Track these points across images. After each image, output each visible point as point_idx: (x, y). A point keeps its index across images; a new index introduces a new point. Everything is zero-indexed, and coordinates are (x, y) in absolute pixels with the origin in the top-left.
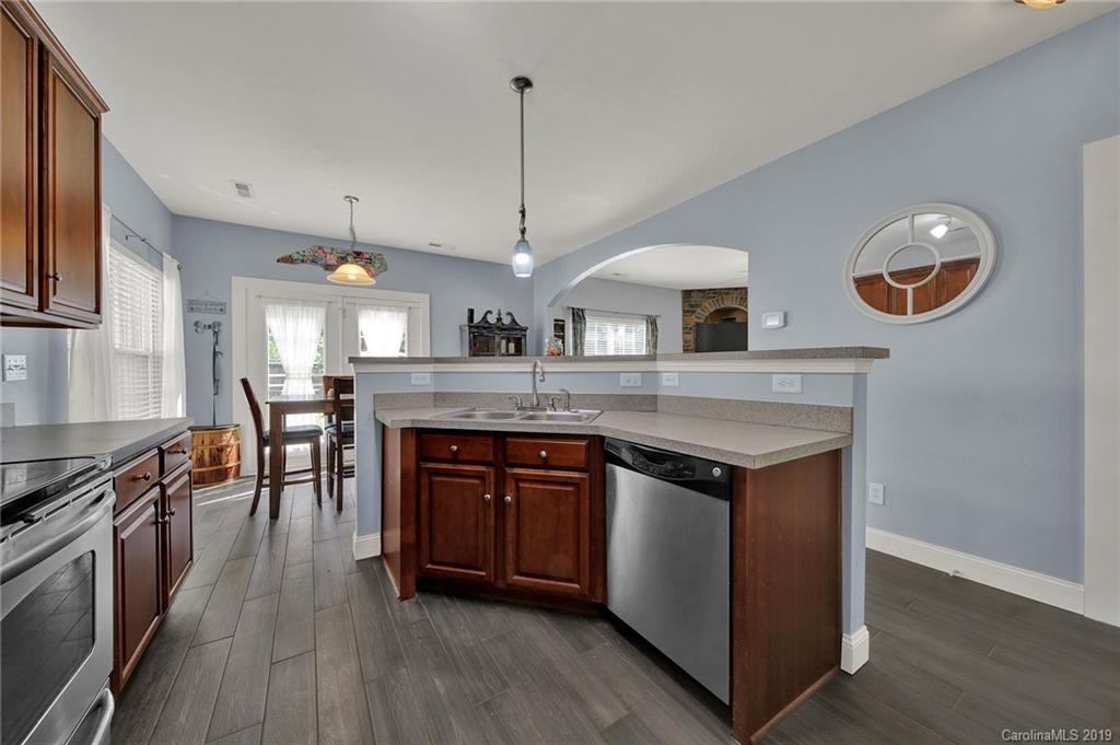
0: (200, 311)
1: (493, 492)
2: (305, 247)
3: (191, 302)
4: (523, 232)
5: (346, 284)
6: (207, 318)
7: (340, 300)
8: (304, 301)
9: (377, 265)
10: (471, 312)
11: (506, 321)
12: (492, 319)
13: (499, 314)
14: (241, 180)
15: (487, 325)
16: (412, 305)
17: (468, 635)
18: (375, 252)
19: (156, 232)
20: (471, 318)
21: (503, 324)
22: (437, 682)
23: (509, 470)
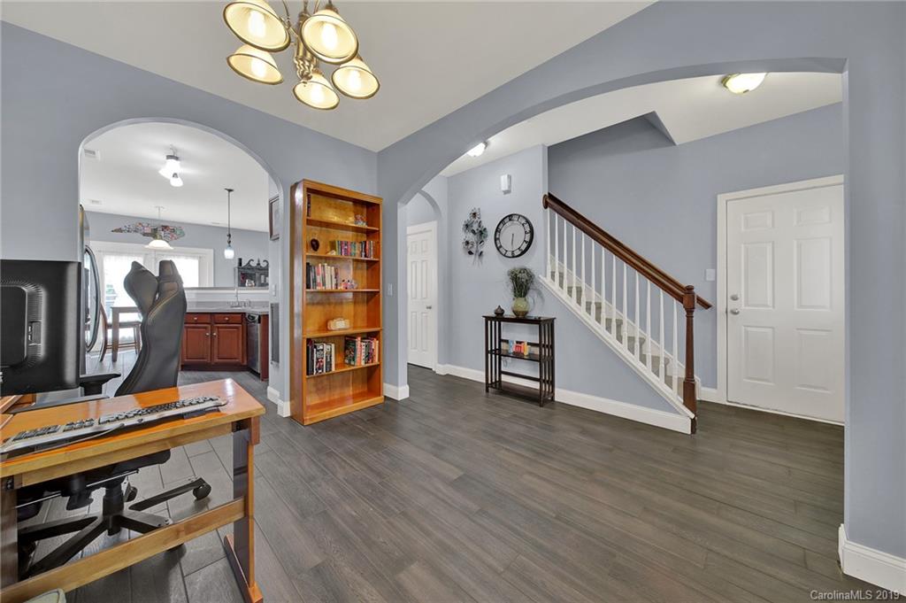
1: (210, 333)
2: (130, 223)
9: (178, 233)
10: (240, 260)
12: (253, 264)
13: (258, 261)
15: (250, 268)
16: (201, 256)
18: (177, 226)
20: (240, 264)
21: (261, 267)
23: (215, 325)
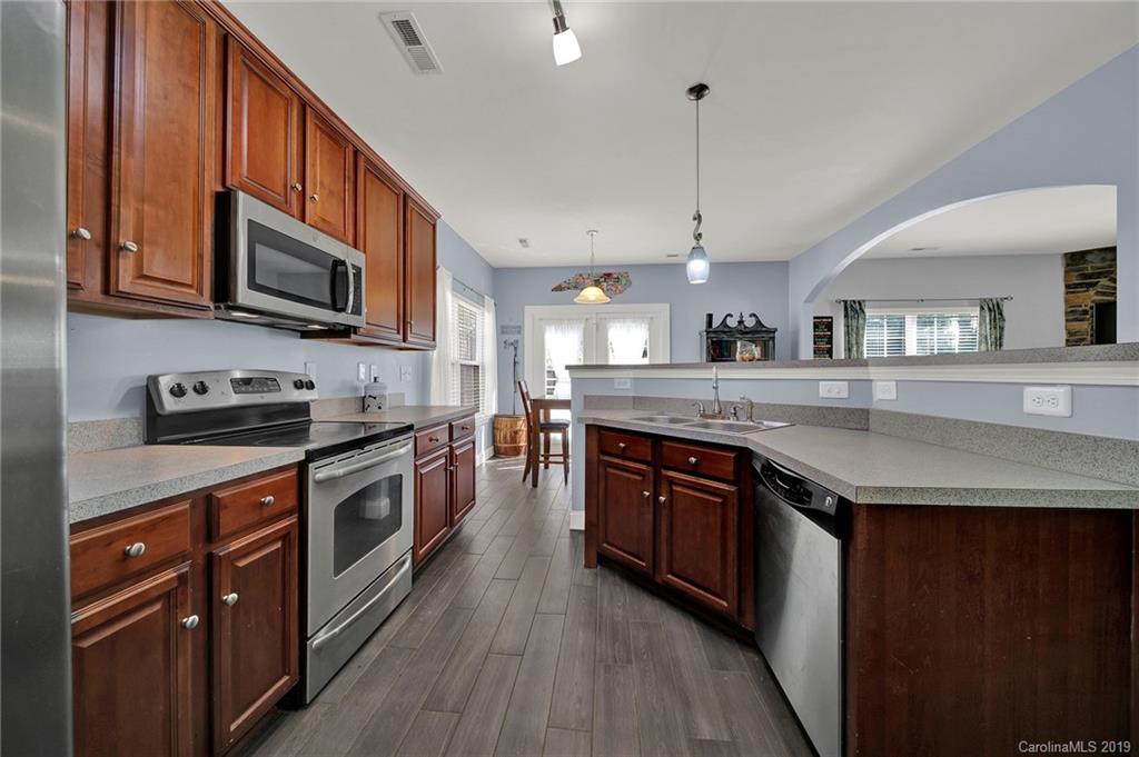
0: (507, 333)
1: (651, 489)
2: (570, 276)
3: (503, 327)
4: (698, 237)
5: (588, 304)
6: (511, 338)
7: (594, 316)
8: (569, 320)
9: (623, 282)
10: (710, 317)
11: (750, 323)
12: (732, 323)
13: (741, 316)
14: (523, 237)
15: (726, 330)
16: (654, 315)
17: (620, 611)
18: (622, 271)
19: (481, 282)
20: (709, 323)
21: (745, 327)
22: (581, 633)
23: (664, 472)
